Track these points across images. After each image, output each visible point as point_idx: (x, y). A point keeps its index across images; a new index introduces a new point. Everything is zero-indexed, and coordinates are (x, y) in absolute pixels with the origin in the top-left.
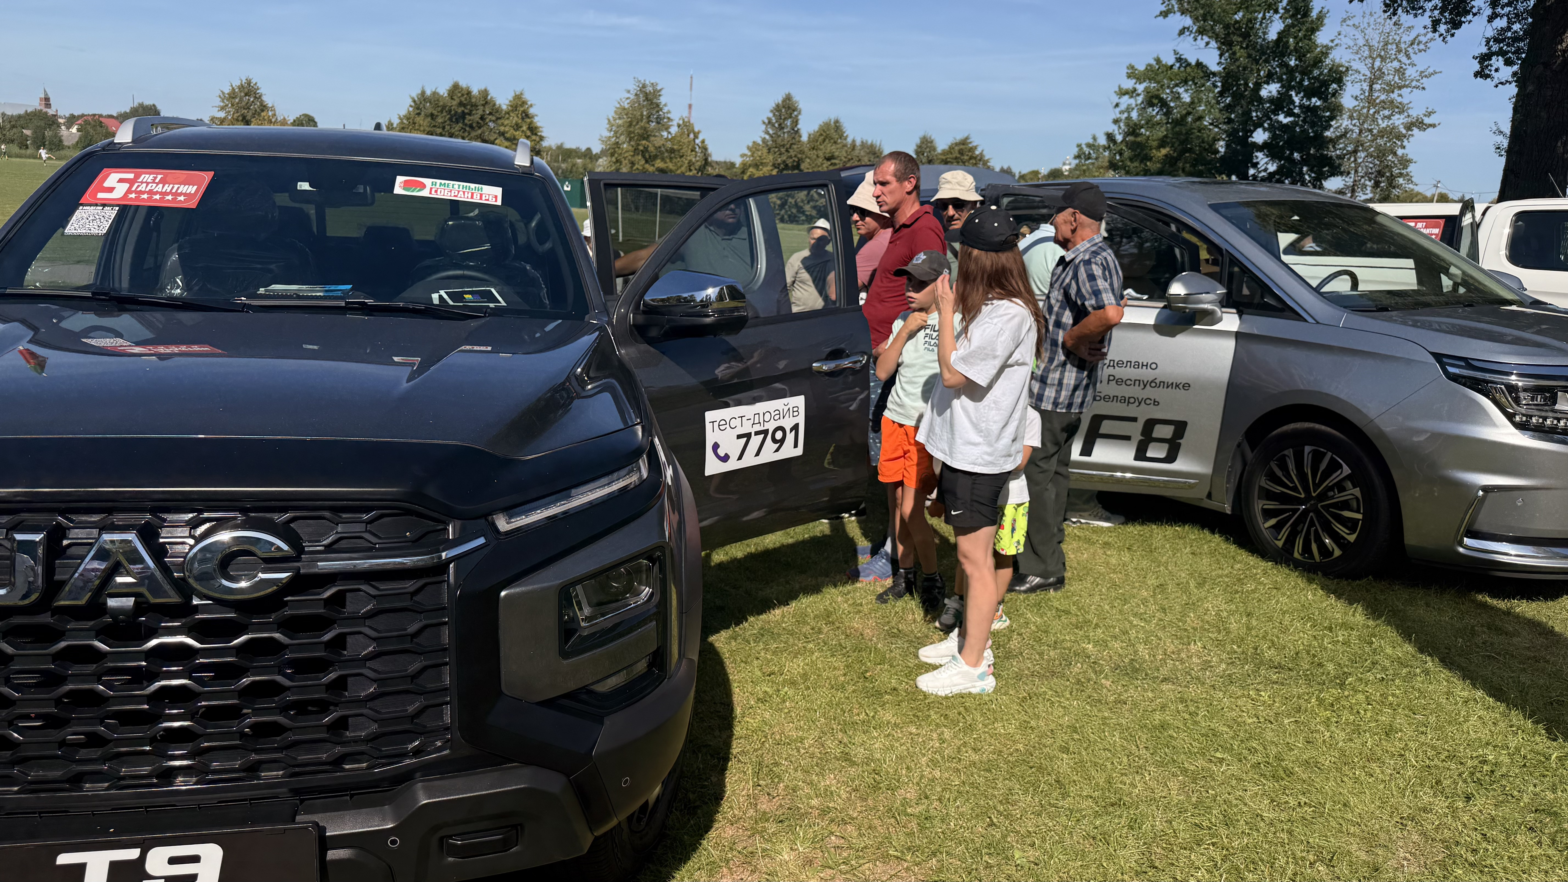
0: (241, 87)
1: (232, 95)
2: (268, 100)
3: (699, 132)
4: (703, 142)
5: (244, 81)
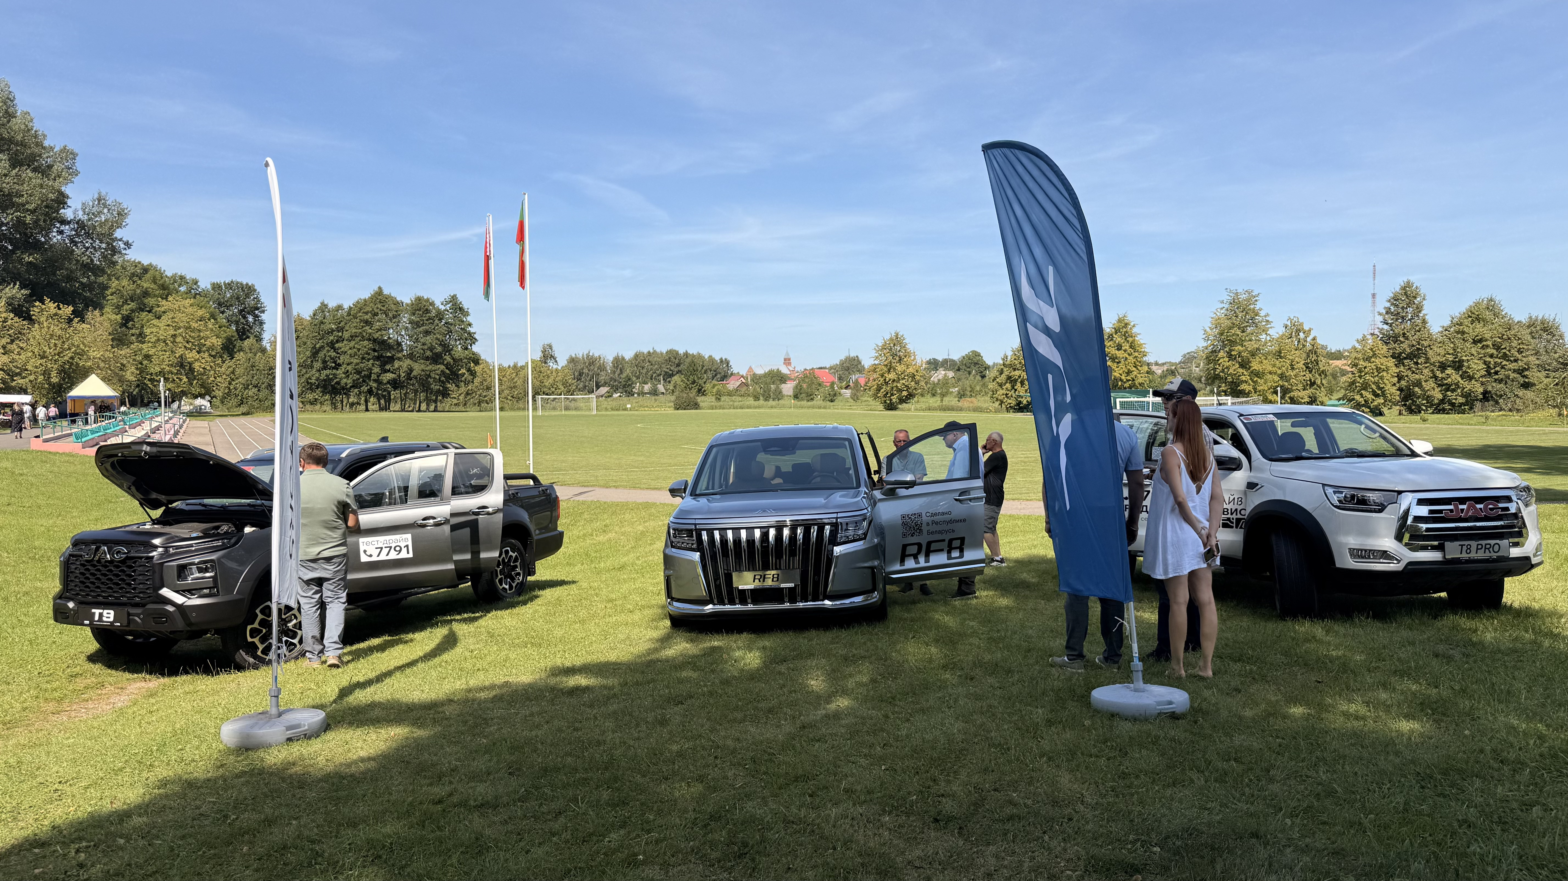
0: (891, 339)
1: (883, 348)
2: (911, 347)
3: (1310, 331)
4: (1314, 339)
5: (893, 334)
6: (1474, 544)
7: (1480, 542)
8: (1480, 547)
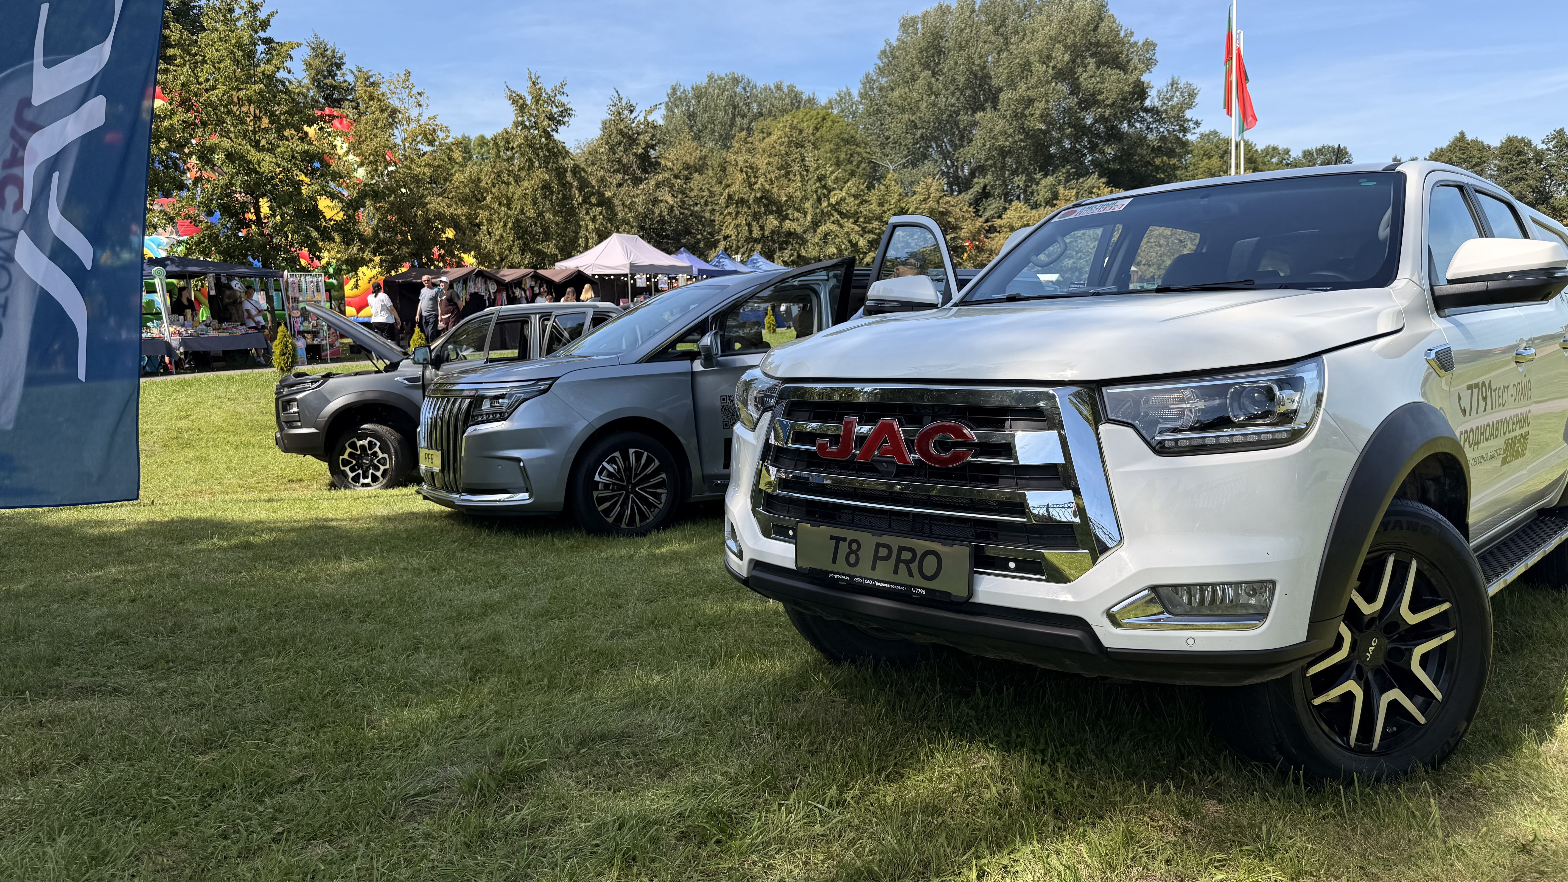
6: (867, 540)
7: (886, 539)
8: (883, 552)
